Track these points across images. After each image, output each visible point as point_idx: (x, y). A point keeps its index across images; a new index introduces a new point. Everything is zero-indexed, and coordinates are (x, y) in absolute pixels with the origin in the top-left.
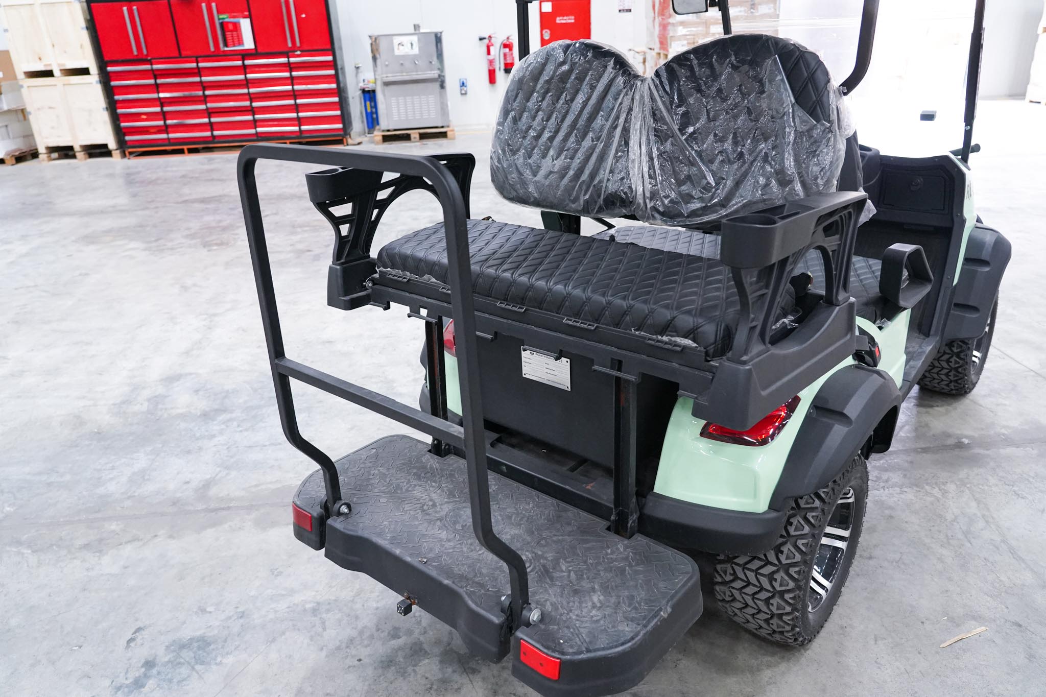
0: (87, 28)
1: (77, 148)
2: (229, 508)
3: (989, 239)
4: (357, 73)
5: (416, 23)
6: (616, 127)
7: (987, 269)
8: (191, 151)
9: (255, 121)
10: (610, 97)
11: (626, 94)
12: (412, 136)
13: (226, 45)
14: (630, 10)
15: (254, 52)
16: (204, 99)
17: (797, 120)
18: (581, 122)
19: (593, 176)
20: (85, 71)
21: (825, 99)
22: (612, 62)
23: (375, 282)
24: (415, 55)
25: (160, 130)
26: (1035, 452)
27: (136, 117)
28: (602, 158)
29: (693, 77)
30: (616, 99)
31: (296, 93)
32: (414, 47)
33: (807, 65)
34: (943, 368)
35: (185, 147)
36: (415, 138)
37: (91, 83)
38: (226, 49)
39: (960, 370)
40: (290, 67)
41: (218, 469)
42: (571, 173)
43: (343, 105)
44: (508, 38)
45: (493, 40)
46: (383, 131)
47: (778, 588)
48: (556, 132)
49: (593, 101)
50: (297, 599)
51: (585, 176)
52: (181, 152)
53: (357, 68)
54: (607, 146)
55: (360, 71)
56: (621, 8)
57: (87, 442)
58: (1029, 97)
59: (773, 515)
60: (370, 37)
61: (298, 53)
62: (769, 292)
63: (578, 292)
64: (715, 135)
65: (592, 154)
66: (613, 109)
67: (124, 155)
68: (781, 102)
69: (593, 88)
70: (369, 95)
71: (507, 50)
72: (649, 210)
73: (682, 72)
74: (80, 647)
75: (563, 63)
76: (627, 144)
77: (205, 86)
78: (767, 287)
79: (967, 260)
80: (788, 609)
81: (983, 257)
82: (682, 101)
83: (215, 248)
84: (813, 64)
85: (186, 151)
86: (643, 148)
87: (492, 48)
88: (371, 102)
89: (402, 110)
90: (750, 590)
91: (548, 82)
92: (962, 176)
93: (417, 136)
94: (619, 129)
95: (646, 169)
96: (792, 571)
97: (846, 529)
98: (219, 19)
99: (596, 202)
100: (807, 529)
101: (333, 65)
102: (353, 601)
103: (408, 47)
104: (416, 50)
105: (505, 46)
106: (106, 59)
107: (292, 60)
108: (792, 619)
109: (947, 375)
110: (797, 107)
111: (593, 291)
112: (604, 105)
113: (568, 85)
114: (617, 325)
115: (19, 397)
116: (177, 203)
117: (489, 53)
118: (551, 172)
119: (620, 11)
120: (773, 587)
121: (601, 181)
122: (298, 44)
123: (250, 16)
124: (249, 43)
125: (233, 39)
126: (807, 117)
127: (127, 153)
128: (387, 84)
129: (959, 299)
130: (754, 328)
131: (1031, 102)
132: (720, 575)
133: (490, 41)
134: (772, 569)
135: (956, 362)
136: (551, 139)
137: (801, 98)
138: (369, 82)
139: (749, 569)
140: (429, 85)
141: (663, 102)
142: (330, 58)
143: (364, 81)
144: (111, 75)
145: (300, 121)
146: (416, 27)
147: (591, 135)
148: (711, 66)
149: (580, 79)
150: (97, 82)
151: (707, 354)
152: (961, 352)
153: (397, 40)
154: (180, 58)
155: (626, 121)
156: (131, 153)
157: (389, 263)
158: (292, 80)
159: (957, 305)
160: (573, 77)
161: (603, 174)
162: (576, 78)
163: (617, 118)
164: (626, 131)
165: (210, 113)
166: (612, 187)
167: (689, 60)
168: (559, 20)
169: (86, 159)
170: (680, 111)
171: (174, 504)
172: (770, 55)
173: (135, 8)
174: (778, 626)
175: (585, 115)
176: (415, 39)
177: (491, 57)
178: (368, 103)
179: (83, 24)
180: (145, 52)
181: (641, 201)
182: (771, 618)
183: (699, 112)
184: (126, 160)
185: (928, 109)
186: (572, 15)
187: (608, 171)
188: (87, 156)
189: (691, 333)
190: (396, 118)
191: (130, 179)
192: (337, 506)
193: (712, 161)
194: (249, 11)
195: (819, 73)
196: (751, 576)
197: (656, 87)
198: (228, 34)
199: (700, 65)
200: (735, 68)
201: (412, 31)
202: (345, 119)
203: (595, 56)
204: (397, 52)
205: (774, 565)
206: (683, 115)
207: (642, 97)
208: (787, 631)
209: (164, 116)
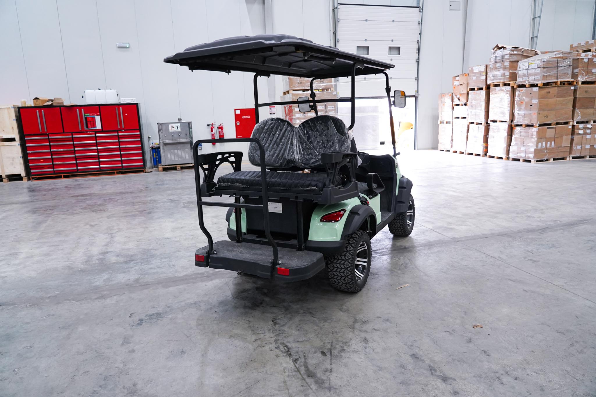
0: (16, 120)
1: (4, 176)
2: (150, 284)
3: (405, 180)
4: (149, 140)
5: (180, 118)
6: (289, 141)
7: (406, 190)
8: (65, 177)
9: (99, 162)
10: (286, 132)
11: (291, 132)
12: (177, 168)
13: (87, 127)
14: (275, 114)
15: (101, 130)
16: (74, 152)
17: (338, 137)
18: (278, 140)
19: (283, 155)
20: (13, 140)
21: (344, 131)
22: (286, 124)
23: (216, 188)
24: (179, 132)
25: (49, 167)
26: (428, 248)
27: (38, 161)
28: (285, 150)
29: (310, 126)
30: (289, 133)
31: (121, 149)
32: (178, 128)
33: (339, 123)
34: (398, 225)
35: (62, 175)
36: (178, 169)
37: (16, 145)
38: (87, 129)
39: (403, 225)
40: (119, 137)
41: (140, 276)
42: (276, 155)
43: (143, 154)
44: (221, 125)
45: (214, 126)
46: (163, 166)
47: (346, 275)
48: (270, 144)
49: (281, 134)
50: (188, 302)
51: (280, 155)
52: (60, 177)
53: (149, 138)
54: (287, 146)
55: (150, 139)
56: (271, 112)
57: (78, 273)
58: (439, 148)
59: (342, 241)
60: (158, 124)
61: (123, 131)
62: (333, 171)
63: (284, 181)
64: (317, 141)
65: (282, 149)
66: (288, 136)
67: (29, 179)
68: (333, 132)
69: (281, 130)
70: (156, 150)
71: (221, 130)
72: (300, 164)
73: (307, 125)
74: (112, 319)
75: (271, 124)
76: (292, 145)
77: (75, 146)
78: (333, 170)
79: (399, 187)
80: (350, 280)
81: (404, 186)
82: (307, 133)
83: (99, 212)
84: (340, 122)
85: (63, 177)
86: (297, 146)
87: (213, 129)
88: (156, 153)
89: (173, 157)
90: (339, 278)
91: (267, 129)
92: (394, 160)
93: (180, 168)
94: (290, 141)
95: (298, 152)
96: (349, 261)
97: (366, 259)
98: (85, 116)
99: (284, 163)
100: (352, 248)
101: (140, 136)
102: (208, 300)
103: (175, 128)
104: (179, 130)
105: (219, 128)
106: (25, 134)
107: (120, 134)
108: (352, 283)
109: (400, 227)
110: (338, 133)
111: (289, 180)
112: (285, 135)
113: (274, 130)
114: (296, 187)
115: (36, 263)
116: (69, 197)
117: (212, 131)
118: (269, 155)
119: (270, 114)
120: (345, 275)
121: (285, 156)
122: (123, 127)
123: (100, 115)
124: (99, 126)
125: (91, 125)
126: (340, 135)
127: (31, 178)
128: (165, 144)
129: (399, 200)
130: (330, 180)
131: (440, 150)
132: (330, 269)
133: (212, 126)
134: (343, 261)
135: (402, 222)
136: (269, 146)
137: (338, 131)
138: (155, 144)
139: (337, 263)
140: (186, 145)
141: (302, 133)
142: (139, 133)
143: (152, 144)
144: (26, 141)
145: (122, 162)
146: (180, 120)
147: (281, 144)
148: (314, 124)
149: (277, 128)
150: (18, 145)
151: (320, 190)
152: (403, 218)
153: (170, 125)
154: (64, 133)
155: (292, 139)
156: (33, 178)
157: (222, 182)
158: (119, 143)
159: (398, 202)
160: (275, 128)
161: (286, 154)
162: (276, 128)
163: (289, 138)
164: (292, 142)
165: (76, 158)
166: (289, 158)
167: (308, 122)
168: (243, 117)
169: (8, 182)
170: (307, 135)
171: (127, 285)
172: (330, 120)
173: (43, 111)
174: (349, 286)
175: (279, 138)
176: (179, 125)
177: (213, 133)
178: (154, 154)
179: (14, 117)
180: (46, 131)
181: (298, 161)
182: (347, 284)
183: (312, 135)
184: (30, 182)
185: (382, 141)
186: (249, 115)
187: (287, 153)
188: (8, 180)
189: (316, 186)
190: (169, 159)
191: (31, 190)
192: (212, 251)
193: (317, 148)
194: (100, 112)
195: (342, 124)
196: (338, 265)
197: (300, 129)
198: (89, 123)
199: (312, 123)
200: (321, 124)
201: (178, 121)
202: (144, 160)
203: (281, 122)
204: (170, 131)
205: (344, 260)
206: (308, 136)
207: (296, 132)
208: (352, 287)
209: (52, 160)
